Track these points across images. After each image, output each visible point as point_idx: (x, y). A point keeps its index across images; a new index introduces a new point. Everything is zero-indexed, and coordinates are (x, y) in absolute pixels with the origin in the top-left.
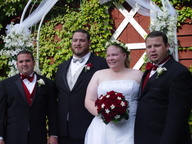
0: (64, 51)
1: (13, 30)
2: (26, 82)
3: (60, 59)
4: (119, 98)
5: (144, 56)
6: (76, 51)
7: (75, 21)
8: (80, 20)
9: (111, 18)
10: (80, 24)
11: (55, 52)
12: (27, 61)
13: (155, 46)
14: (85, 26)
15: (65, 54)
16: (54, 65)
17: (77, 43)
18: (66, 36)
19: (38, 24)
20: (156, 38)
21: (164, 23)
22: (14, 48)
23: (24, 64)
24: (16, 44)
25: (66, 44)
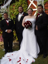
0: (16, 12)
1: (2, 7)
2: (7, 21)
3: (15, 14)
4: (29, 23)
5: (36, 12)
6: (20, 12)
7: (18, 4)
8: (19, 4)
9: (27, 3)
10: (19, 5)
11: (14, 13)
12: (6, 15)
13: (40, 9)
14: (21, 5)
15: (16, 13)
16: (13, 16)
17: (20, 10)
18: (16, 8)
19: (8, 5)
20: (40, 7)
21: (40, 3)
22: (3, 12)
23: (5, 16)
24: (3, 11)
25: (16, 10)
